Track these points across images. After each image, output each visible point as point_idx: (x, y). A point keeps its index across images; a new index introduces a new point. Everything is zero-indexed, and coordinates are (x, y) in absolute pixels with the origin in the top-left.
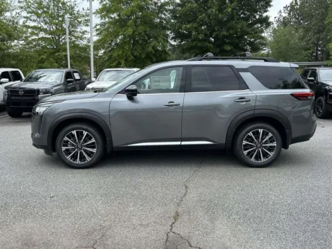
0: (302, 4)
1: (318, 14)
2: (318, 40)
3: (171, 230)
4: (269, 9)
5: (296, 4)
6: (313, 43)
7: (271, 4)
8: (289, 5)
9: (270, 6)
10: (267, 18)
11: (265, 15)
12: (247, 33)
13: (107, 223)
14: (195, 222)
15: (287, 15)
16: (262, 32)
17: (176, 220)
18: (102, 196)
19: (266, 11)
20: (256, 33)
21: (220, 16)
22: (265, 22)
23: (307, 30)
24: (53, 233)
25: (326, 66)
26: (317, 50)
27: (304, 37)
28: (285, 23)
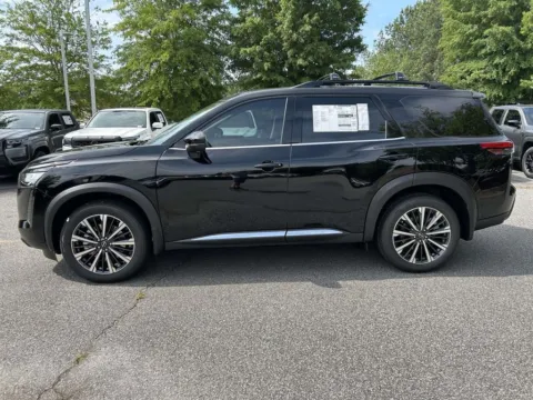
1: (429, 36)
4: (361, 27)
5: (403, 22)
7: (364, 19)
8: (392, 23)
9: (362, 23)
10: (359, 39)
11: (356, 35)
12: (332, 62)
15: (390, 37)
16: (354, 59)
19: (357, 30)
20: (345, 61)
21: (295, 36)
22: (357, 45)
23: (416, 57)
28: (387, 48)
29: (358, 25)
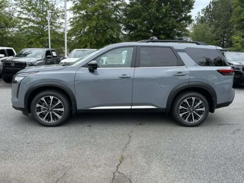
0: (214, 8)
1: (225, 15)
2: (225, 32)
3: (117, 170)
5: (210, 7)
6: (221, 35)
7: (193, 7)
8: (205, 8)
9: (192, 8)
10: (190, 16)
11: (188, 14)
12: (175, 28)
13: (68, 164)
14: (135, 164)
15: (203, 15)
16: (186, 26)
17: (121, 162)
18: (66, 143)
19: (189, 12)
20: (182, 27)
21: (158, 14)
22: (189, 19)
23: (217, 26)
24: (26, 172)
25: (230, 51)
26: (224, 40)
27: (215, 31)
28: (202, 21)
29: (190, 9)
